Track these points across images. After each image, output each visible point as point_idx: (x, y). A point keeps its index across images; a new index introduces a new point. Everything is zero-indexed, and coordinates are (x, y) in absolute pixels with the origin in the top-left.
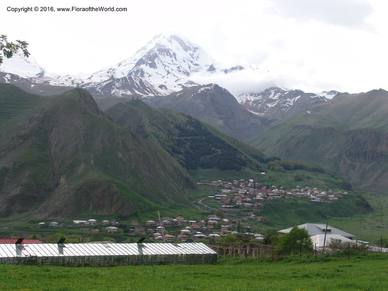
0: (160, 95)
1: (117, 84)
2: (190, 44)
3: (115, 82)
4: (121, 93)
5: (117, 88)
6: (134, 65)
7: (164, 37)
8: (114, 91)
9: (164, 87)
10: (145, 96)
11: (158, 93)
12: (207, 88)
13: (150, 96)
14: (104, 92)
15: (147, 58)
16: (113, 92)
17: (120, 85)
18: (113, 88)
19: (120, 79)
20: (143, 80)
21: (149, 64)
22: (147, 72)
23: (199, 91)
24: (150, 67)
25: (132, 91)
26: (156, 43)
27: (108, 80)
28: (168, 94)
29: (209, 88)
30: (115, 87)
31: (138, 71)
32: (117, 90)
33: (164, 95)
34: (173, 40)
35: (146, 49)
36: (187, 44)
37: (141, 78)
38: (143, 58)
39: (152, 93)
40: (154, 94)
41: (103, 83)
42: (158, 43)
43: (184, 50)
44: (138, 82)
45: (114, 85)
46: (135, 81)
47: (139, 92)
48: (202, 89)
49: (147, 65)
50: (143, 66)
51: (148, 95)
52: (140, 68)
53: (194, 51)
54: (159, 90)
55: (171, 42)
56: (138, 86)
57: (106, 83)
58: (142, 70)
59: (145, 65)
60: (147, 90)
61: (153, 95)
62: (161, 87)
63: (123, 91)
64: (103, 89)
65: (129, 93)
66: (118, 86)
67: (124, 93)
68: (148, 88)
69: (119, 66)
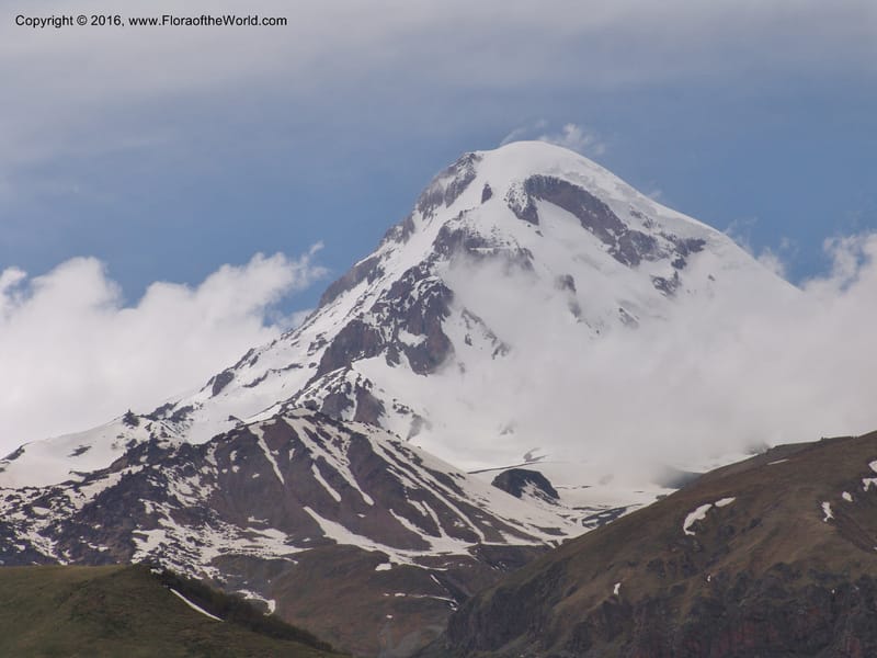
0: (512, 541)
1: (181, 489)
2: (648, 225)
3: (168, 472)
4: (208, 554)
5: (184, 515)
6: (314, 371)
7: (487, 194)
8: (156, 538)
9: (530, 488)
10: (399, 557)
11: (496, 527)
13: (445, 557)
14: (77, 551)
15: (393, 312)
16: (144, 549)
17: (205, 492)
18: (153, 522)
19: (203, 448)
20: (377, 440)
21: (410, 350)
22: (401, 402)
24: (417, 369)
25: (297, 529)
26: (444, 231)
27: (115, 467)
28: (575, 531)
30: (165, 508)
31: (338, 401)
32: (182, 532)
33: (546, 538)
34: (545, 209)
35: (381, 273)
36: (635, 226)
37: (358, 428)
38: (372, 320)
39: (455, 533)
40: (468, 536)
41: (76, 486)
42: (455, 227)
43: (618, 257)
44: (338, 460)
45: (159, 495)
46: (317, 452)
47: (355, 528)
49: (392, 359)
50: (368, 369)
51: (427, 546)
52: (351, 377)
53: (679, 264)
54: (502, 506)
55: (530, 215)
56: (342, 486)
57: (98, 487)
58: (362, 393)
59: (380, 360)
60: (414, 516)
61: (459, 547)
62: (513, 481)
63: (232, 530)
64: (71, 532)
65: (275, 544)
66: (188, 501)
67: (239, 545)
68: (421, 495)
69: (216, 391)
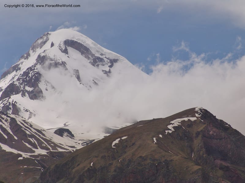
0: (60, 150)
2: (102, 54)
7: (52, 45)
9: (66, 134)
10: (25, 155)
11: (55, 146)
12: (186, 119)
13: (39, 155)
20: (19, 120)
21: (29, 93)
22: (26, 108)
23: (170, 127)
24: (31, 98)
26: (39, 56)
28: (79, 147)
29: (193, 119)
31: (6, 108)
33: (70, 149)
34: (70, 49)
35: (20, 69)
36: (97, 55)
37: (13, 116)
38: (17, 83)
39: (42, 148)
40: (48, 149)
42: (42, 55)
44: (6, 126)
47: (11, 147)
48: (176, 122)
49: (23, 95)
50: (16, 98)
51: (34, 152)
54: (57, 139)
55: (65, 51)
56: (7, 134)
58: (14, 105)
60: (30, 143)
61: (44, 152)
62: (60, 132)
68: (32, 136)
